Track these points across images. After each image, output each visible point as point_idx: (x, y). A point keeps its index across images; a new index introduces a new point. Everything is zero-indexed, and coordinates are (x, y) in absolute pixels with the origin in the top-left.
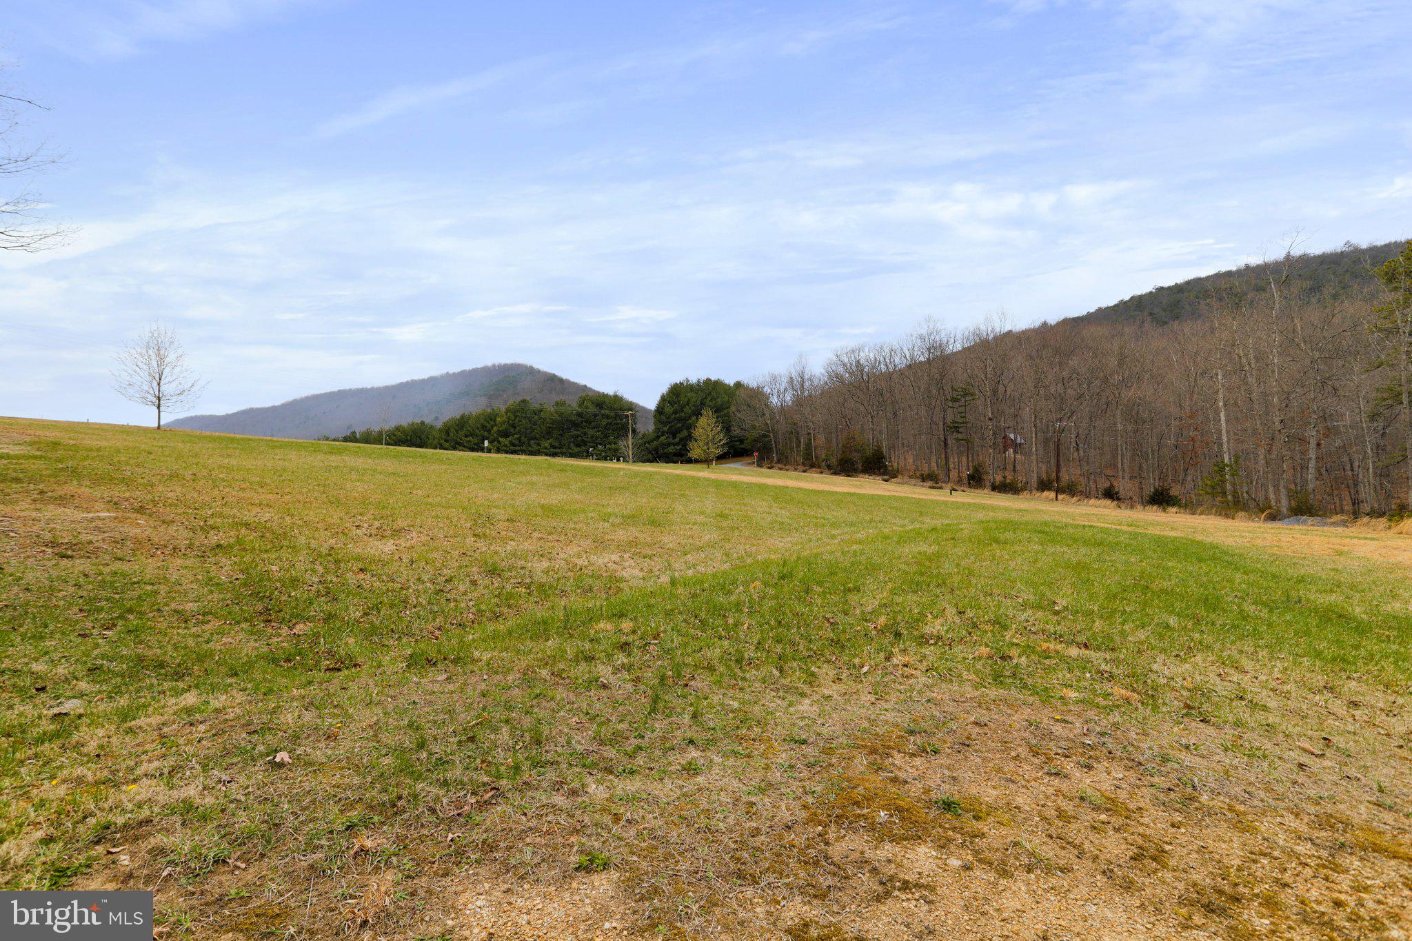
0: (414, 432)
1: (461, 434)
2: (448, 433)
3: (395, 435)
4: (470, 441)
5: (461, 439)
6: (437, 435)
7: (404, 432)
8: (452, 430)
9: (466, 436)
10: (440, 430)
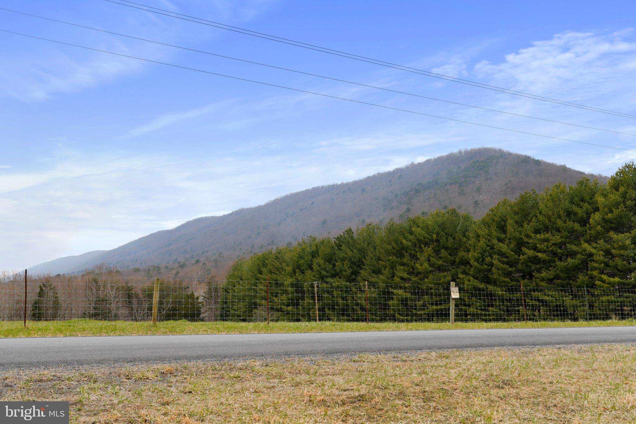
0: (443, 226)
1: (528, 228)
2: (502, 228)
3: (411, 233)
4: (547, 240)
5: (528, 236)
6: (483, 232)
7: (426, 228)
8: (510, 221)
9: (537, 231)
10: (486, 224)
